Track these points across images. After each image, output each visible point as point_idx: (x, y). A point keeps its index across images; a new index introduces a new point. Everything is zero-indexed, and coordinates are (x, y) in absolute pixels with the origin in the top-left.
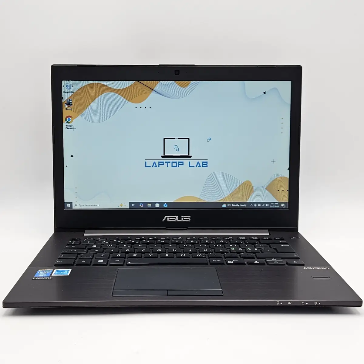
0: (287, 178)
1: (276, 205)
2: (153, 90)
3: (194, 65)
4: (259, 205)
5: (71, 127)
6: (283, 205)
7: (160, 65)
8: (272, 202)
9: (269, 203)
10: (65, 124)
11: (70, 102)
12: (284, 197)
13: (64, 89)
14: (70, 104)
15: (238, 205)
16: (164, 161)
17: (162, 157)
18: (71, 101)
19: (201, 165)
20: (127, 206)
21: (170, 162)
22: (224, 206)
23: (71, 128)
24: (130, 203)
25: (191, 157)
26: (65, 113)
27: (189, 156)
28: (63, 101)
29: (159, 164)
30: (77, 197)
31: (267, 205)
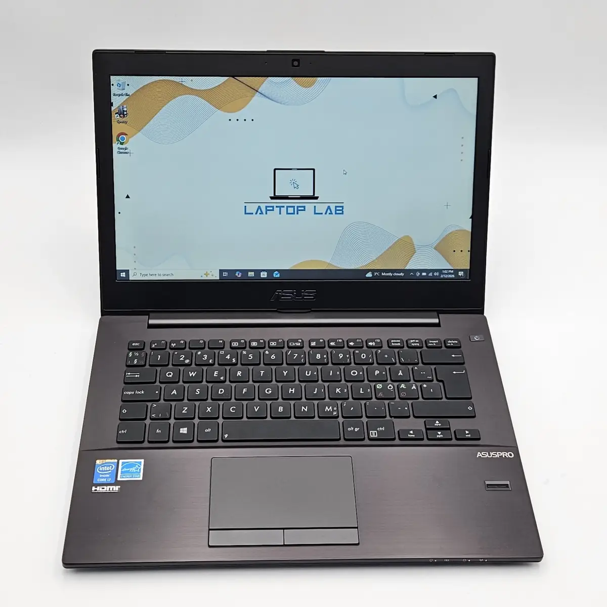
0: (468, 232)
1: (451, 274)
2: (257, 91)
3: (323, 52)
4: (424, 274)
5: (126, 151)
6: (461, 274)
7: (268, 51)
8: (444, 270)
9: (440, 271)
10: (116, 146)
11: (124, 111)
12: (463, 262)
13: (114, 90)
14: (123, 113)
15: (390, 274)
16: (275, 205)
17: (272, 198)
18: (125, 109)
19: (333, 212)
20: (216, 276)
21: (283, 207)
22: (369, 275)
23: (126, 153)
24: (221, 271)
25: (317, 198)
26: (116, 129)
27: (314, 197)
28: (113, 108)
29: (267, 210)
30: (137, 262)
31: (436, 274)
